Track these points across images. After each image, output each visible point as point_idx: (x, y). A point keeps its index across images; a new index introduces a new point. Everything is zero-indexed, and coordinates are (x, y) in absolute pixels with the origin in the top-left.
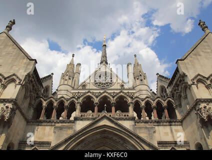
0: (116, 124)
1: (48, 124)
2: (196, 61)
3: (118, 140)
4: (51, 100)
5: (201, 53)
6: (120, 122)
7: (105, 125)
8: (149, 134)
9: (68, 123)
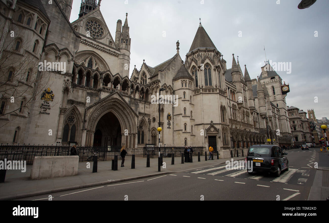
0: (122, 99)
1: (81, 88)
2: (167, 74)
3: (121, 108)
4: (81, 68)
5: (171, 69)
6: (124, 97)
7: (116, 98)
8: (136, 108)
9: (94, 90)
